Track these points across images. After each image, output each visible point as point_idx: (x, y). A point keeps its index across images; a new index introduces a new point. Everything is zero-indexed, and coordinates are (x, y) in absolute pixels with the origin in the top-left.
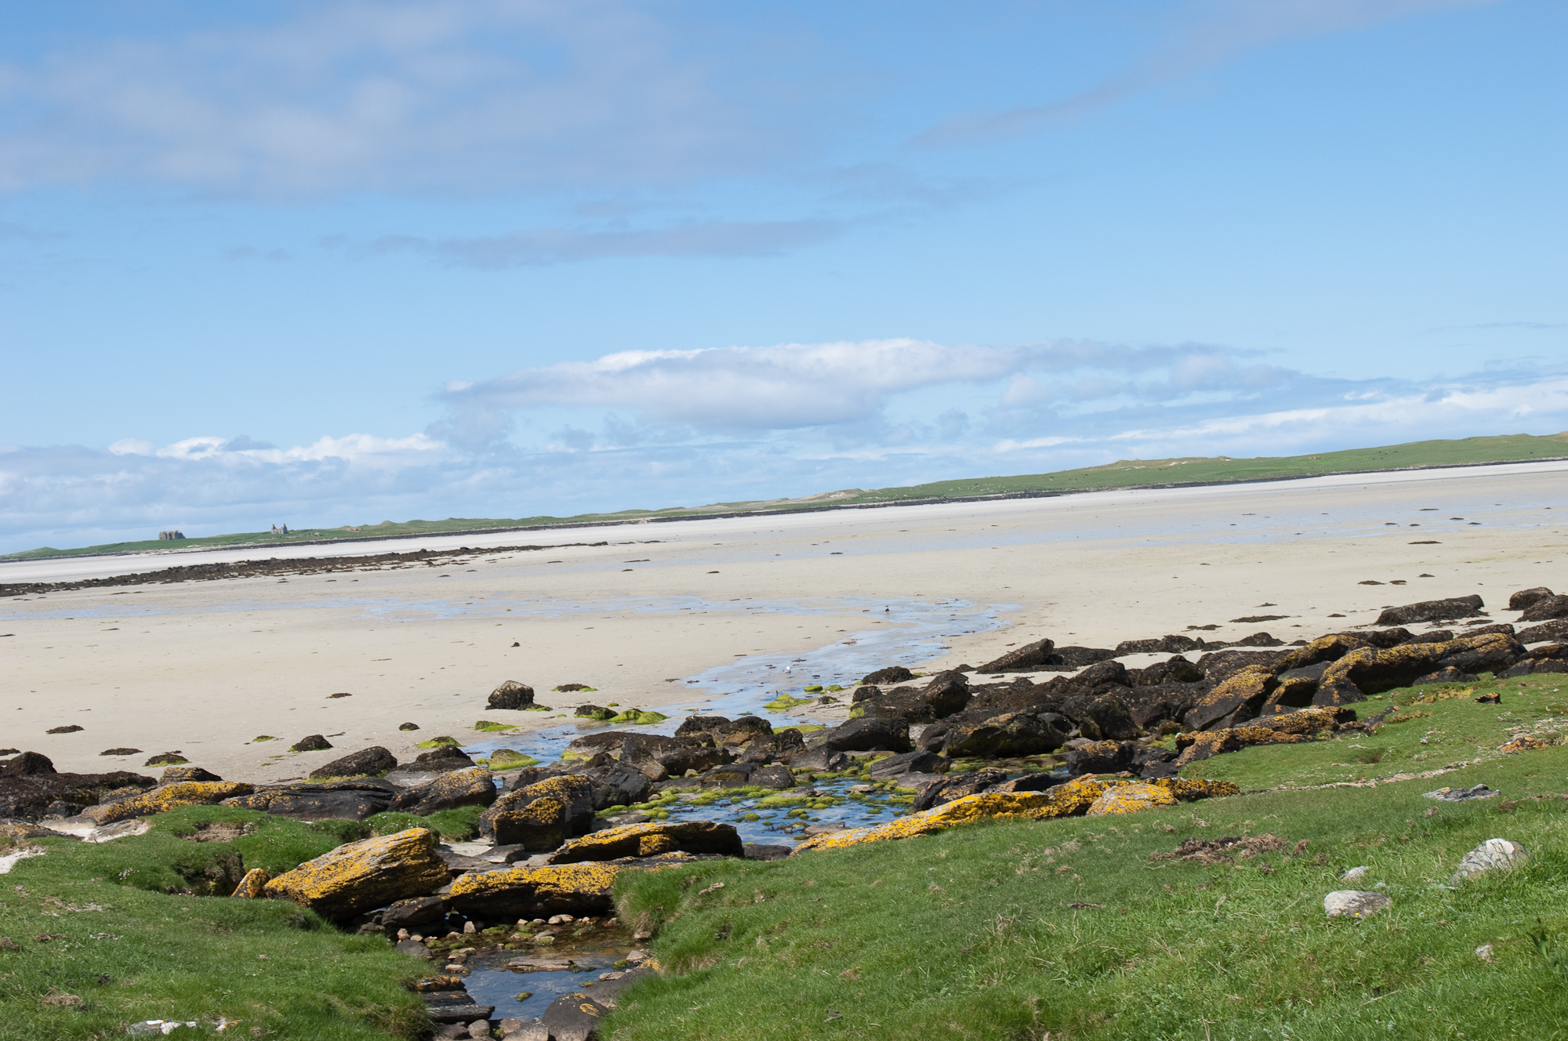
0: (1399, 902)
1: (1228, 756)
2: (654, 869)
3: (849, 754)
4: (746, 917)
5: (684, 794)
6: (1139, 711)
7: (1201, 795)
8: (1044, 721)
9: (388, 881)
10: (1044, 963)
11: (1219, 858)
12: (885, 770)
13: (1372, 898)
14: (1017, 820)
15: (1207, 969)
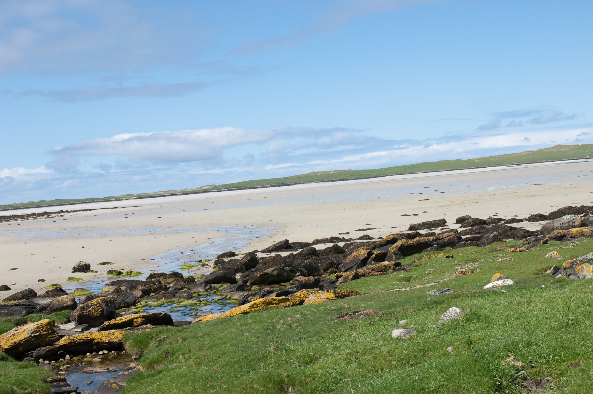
0: (419, 332)
1: (355, 281)
2: (139, 332)
3: (213, 285)
4: (175, 348)
5: (150, 303)
6: (322, 265)
7: (345, 296)
8: (286, 270)
9: (35, 340)
10: (289, 361)
11: (353, 319)
12: (227, 291)
13: (409, 331)
14: (277, 308)
15: (349, 360)
